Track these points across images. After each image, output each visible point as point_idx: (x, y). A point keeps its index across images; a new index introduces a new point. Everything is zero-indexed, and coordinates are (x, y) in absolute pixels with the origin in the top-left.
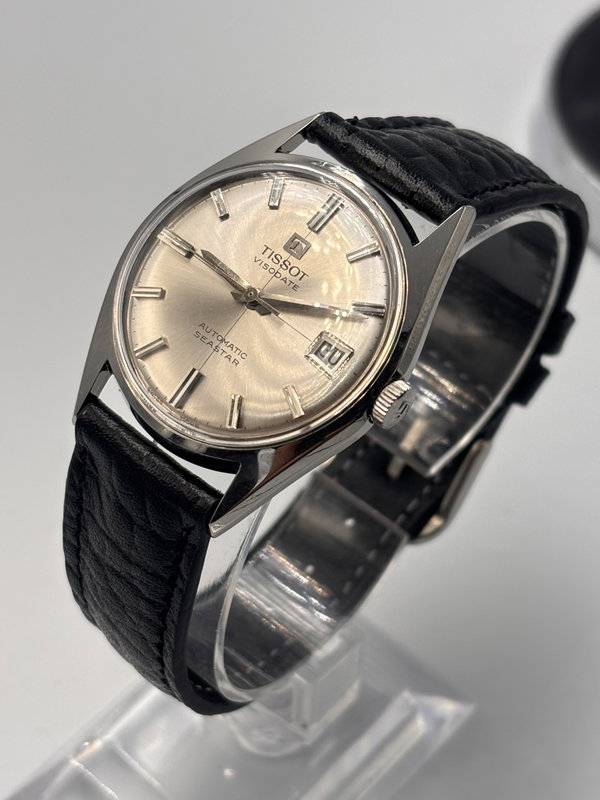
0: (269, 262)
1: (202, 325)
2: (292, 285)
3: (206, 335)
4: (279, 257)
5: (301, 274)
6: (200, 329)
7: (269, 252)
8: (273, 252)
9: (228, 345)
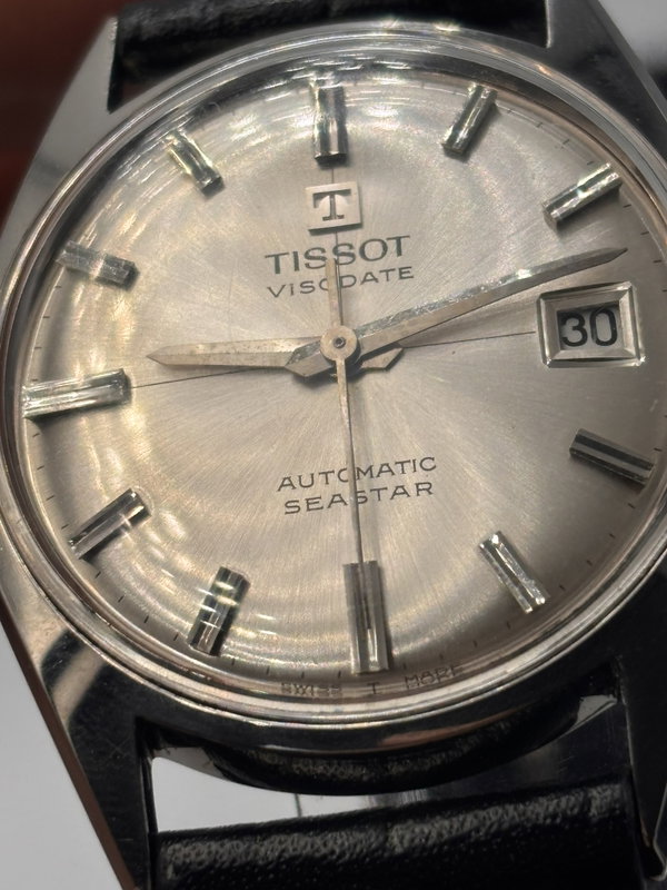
0: (305, 274)
1: (287, 483)
2: (394, 275)
3: (308, 493)
4: (317, 253)
5: (392, 245)
6: (287, 493)
7: (287, 262)
8: (296, 254)
9: (375, 471)
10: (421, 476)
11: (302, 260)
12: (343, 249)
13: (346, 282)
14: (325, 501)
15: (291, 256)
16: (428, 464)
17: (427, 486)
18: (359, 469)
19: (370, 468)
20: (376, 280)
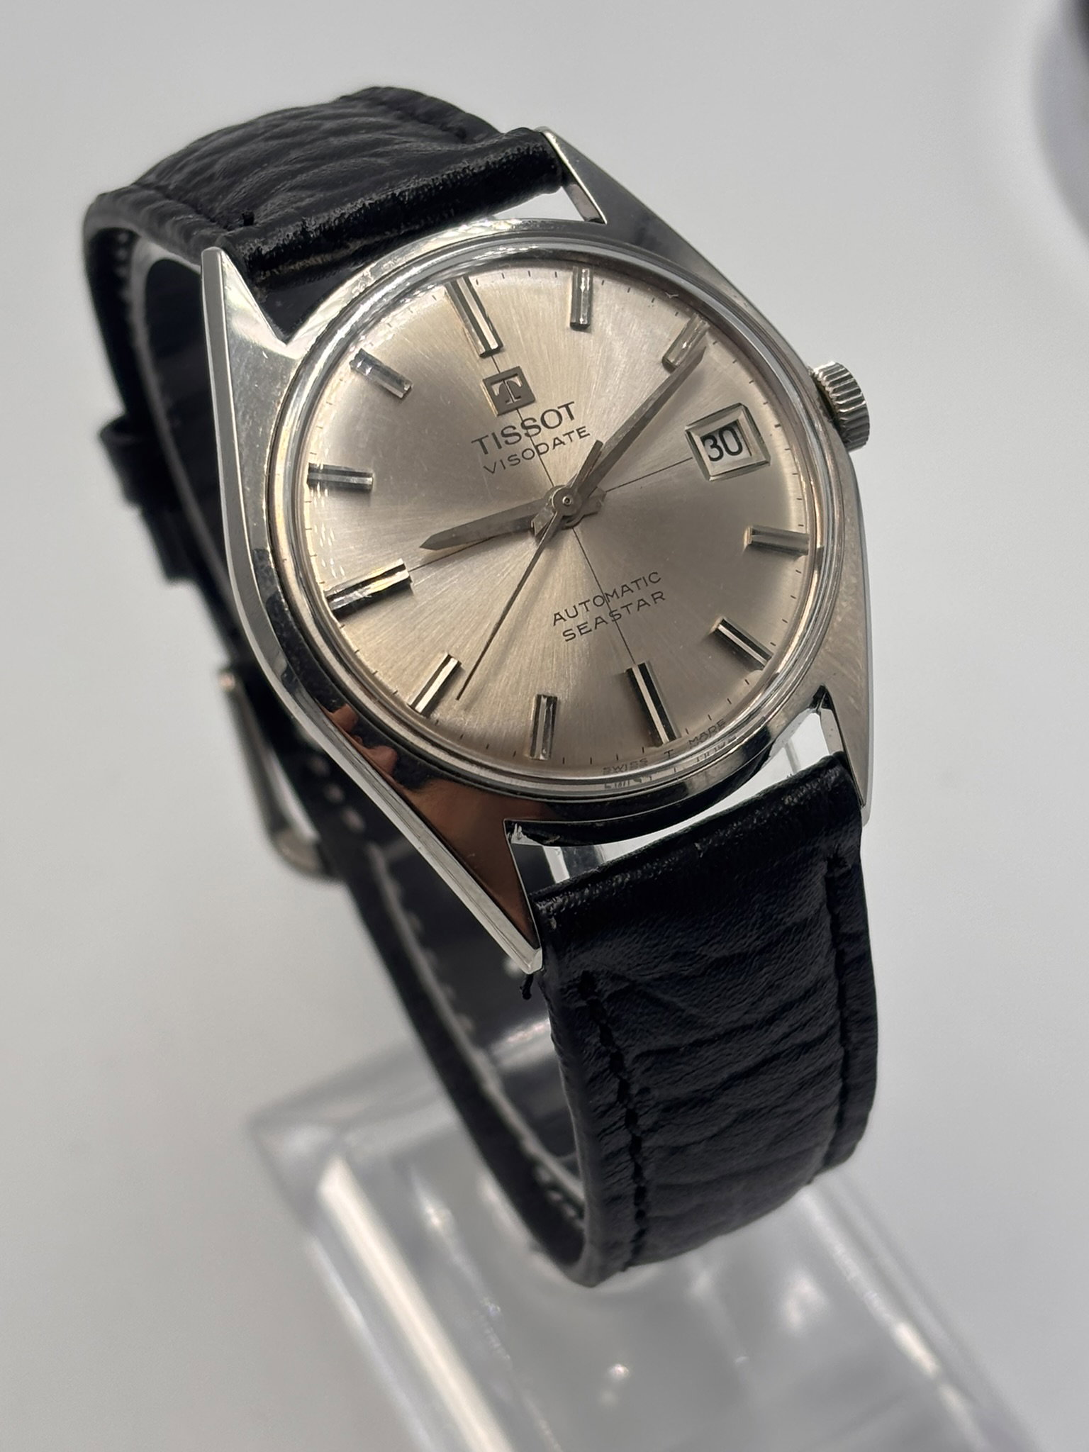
0: (507, 450)
1: (558, 617)
2: (575, 436)
3: (577, 621)
4: (511, 431)
5: (563, 411)
7: (490, 443)
8: (493, 434)
9: (619, 593)
10: (653, 588)
11: (502, 440)
12: (528, 423)
13: (542, 448)
14: (591, 625)
15: (491, 437)
16: (654, 578)
17: (660, 594)
18: (607, 595)
19: (615, 592)
20: (562, 442)
